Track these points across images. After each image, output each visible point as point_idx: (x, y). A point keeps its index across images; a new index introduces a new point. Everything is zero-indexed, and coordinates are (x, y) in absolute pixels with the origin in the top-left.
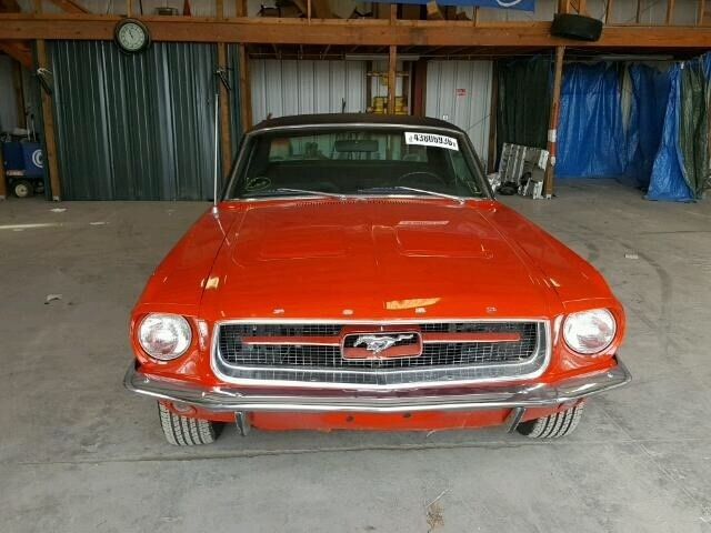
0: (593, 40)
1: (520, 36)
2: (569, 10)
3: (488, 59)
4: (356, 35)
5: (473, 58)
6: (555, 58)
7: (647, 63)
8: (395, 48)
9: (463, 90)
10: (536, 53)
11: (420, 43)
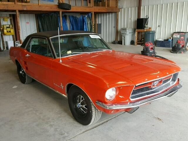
0: (69, 10)
1: (51, 8)
2: (61, 2)
3: (34, 14)
4: (6, 7)
5: (29, 14)
6: (59, 14)
7: (74, 16)
8: (18, 11)
9: (28, 22)
10: (53, 12)
11: (25, 9)
